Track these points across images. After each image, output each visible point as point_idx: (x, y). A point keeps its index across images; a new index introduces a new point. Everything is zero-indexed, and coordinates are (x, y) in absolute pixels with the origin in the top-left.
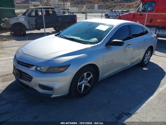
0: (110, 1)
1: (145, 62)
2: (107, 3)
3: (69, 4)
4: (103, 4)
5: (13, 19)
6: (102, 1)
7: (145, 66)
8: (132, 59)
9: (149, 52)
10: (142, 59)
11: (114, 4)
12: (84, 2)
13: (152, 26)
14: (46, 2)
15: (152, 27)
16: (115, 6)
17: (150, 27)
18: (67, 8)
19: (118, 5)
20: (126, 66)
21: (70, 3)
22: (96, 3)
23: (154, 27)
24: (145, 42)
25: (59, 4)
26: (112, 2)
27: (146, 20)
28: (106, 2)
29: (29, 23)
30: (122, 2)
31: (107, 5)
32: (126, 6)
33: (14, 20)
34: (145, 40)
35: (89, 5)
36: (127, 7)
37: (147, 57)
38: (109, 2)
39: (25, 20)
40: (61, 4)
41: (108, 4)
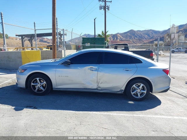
25: (185, 43)
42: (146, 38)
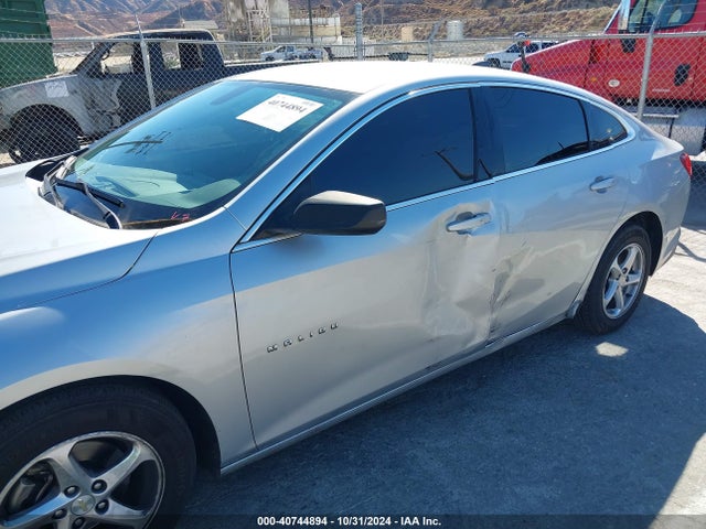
0: (519, 4)
1: (613, 304)
2: (503, 13)
3: (335, 21)
4: (487, 18)
5: (15, 90)
6: (484, 7)
7: (611, 330)
8: (506, 299)
9: (634, 250)
10: (580, 297)
11: (534, 14)
12: (404, 13)
13: (689, 103)
14: (239, 21)
15: (685, 106)
16: (538, 26)
17: (678, 106)
18: (328, 41)
19: (553, 19)
20: (457, 350)
21: (338, 19)
22: (455, 16)
23: (697, 104)
24: (601, 191)
25: (293, 26)
26: (529, 6)
27: (646, 71)
28: (502, 8)
29: (91, 104)
30: (570, 6)
31: (503, 19)
32: (590, 21)
33: (20, 96)
34: (599, 180)
35: (426, 25)
36: (592, 25)
37: (623, 279)
38: (516, 6)
39: (73, 92)
40: (303, 26)
41: (508, 18)
42: (131, 8)
